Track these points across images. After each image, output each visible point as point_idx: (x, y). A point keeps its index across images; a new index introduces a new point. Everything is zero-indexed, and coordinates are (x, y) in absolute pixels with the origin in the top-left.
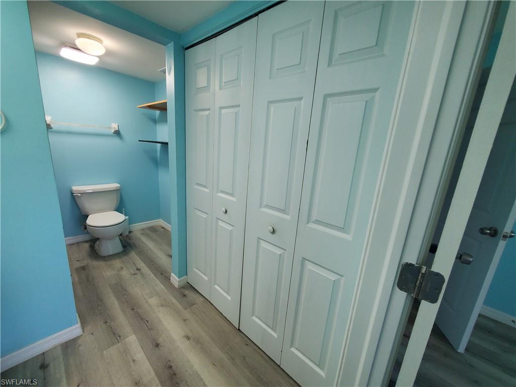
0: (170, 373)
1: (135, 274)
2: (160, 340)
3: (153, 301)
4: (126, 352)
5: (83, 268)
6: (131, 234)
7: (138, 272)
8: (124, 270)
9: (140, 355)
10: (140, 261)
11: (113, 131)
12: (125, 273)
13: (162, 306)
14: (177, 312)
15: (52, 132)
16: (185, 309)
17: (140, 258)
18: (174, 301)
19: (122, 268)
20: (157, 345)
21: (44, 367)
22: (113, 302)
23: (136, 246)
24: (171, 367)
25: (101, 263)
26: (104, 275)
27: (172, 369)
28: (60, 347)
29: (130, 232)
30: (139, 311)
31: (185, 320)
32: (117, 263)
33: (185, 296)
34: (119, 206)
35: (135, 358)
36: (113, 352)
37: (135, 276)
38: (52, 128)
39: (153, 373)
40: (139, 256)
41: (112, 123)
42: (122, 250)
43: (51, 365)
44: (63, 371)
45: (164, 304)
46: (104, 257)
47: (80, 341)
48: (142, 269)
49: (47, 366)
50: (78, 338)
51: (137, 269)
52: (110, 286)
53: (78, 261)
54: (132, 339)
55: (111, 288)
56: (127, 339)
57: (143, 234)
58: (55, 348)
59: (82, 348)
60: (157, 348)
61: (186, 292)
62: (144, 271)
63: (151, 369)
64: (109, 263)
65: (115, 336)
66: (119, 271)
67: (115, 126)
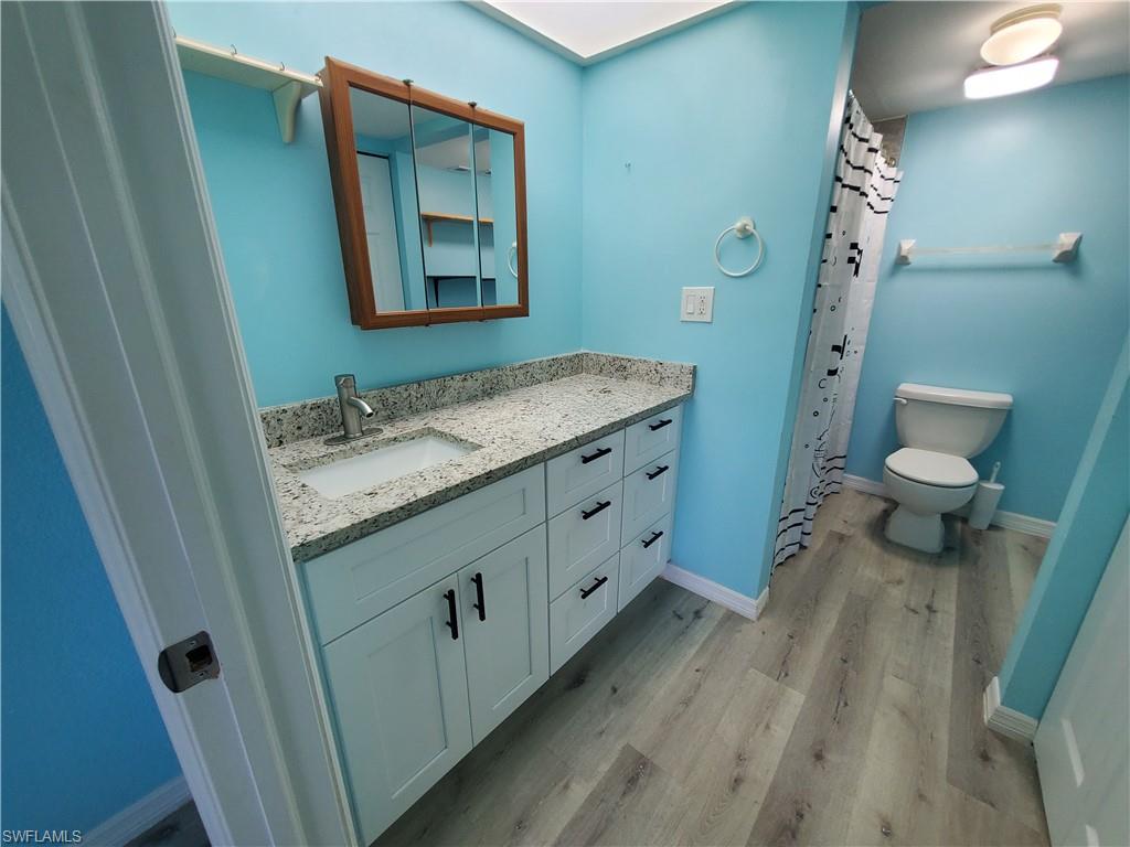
0: (790, 820)
1: (913, 611)
2: (832, 757)
3: (895, 688)
4: (770, 703)
5: (841, 538)
6: (992, 534)
7: (926, 612)
8: (901, 587)
9: (782, 732)
10: (953, 598)
11: (1056, 253)
12: (896, 594)
13: (903, 713)
14: (922, 763)
15: (908, 270)
16: (951, 780)
17: (959, 592)
18: (943, 736)
19: (900, 582)
20: (819, 757)
21: (698, 614)
22: (829, 621)
23: (975, 563)
24: (801, 816)
25: (873, 548)
26: (860, 570)
27: (799, 822)
28: (722, 612)
29: (992, 527)
30: (852, 674)
31: (921, 797)
32: (901, 567)
33: (985, 757)
34: (984, 453)
35: (773, 726)
36: (760, 681)
37: (911, 614)
38: (909, 264)
39: (771, 778)
40: (959, 584)
41: (1063, 231)
42: (939, 550)
43: (703, 620)
44: (703, 639)
45: (913, 718)
46: (889, 542)
47: (745, 626)
48: (939, 615)
49: (700, 617)
50: (747, 620)
51: (929, 608)
52: (850, 593)
53: (845, 522)
54: (796, 700)
55: (847, 598)
56: (790, 690)
57: (1026, 549)
58: (721, 606)
59: (738, 635)
60: (813, 759)
61: (1000, 757)
62: (940, 622)
63: (774, 769)
64: (886, 556)
65: (783, 668)
66: (889, 582)
67: (1067, 240)
